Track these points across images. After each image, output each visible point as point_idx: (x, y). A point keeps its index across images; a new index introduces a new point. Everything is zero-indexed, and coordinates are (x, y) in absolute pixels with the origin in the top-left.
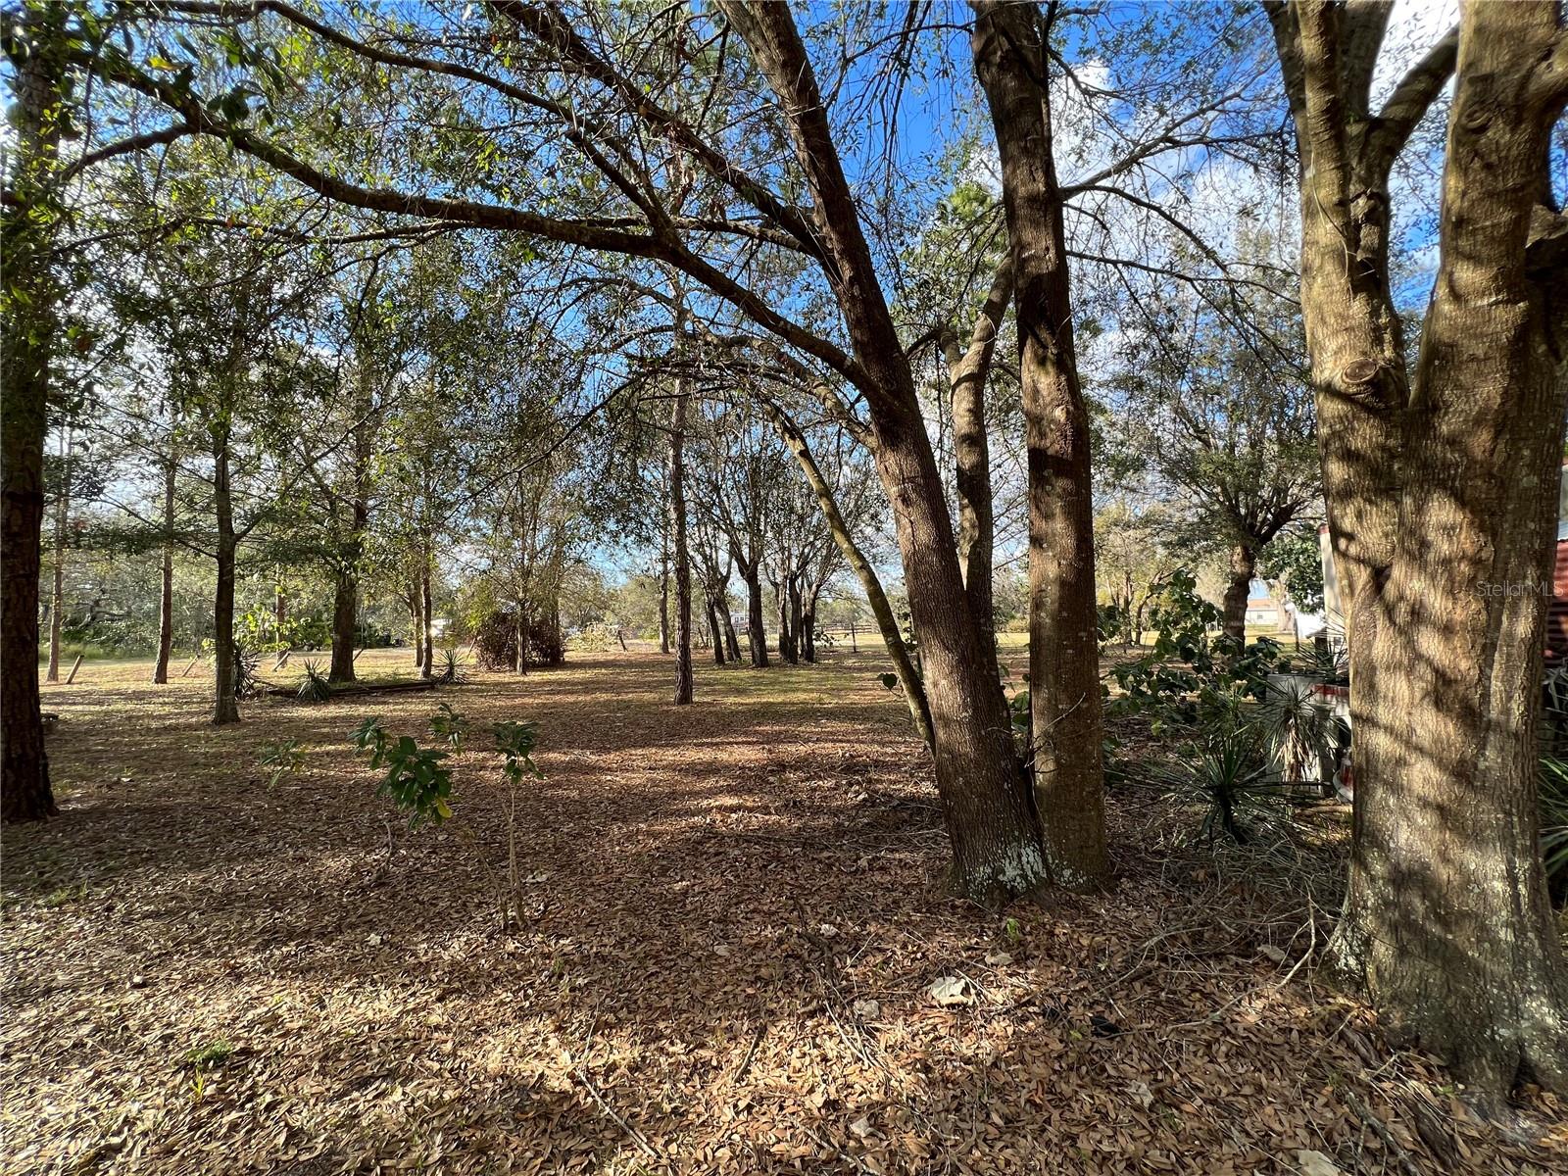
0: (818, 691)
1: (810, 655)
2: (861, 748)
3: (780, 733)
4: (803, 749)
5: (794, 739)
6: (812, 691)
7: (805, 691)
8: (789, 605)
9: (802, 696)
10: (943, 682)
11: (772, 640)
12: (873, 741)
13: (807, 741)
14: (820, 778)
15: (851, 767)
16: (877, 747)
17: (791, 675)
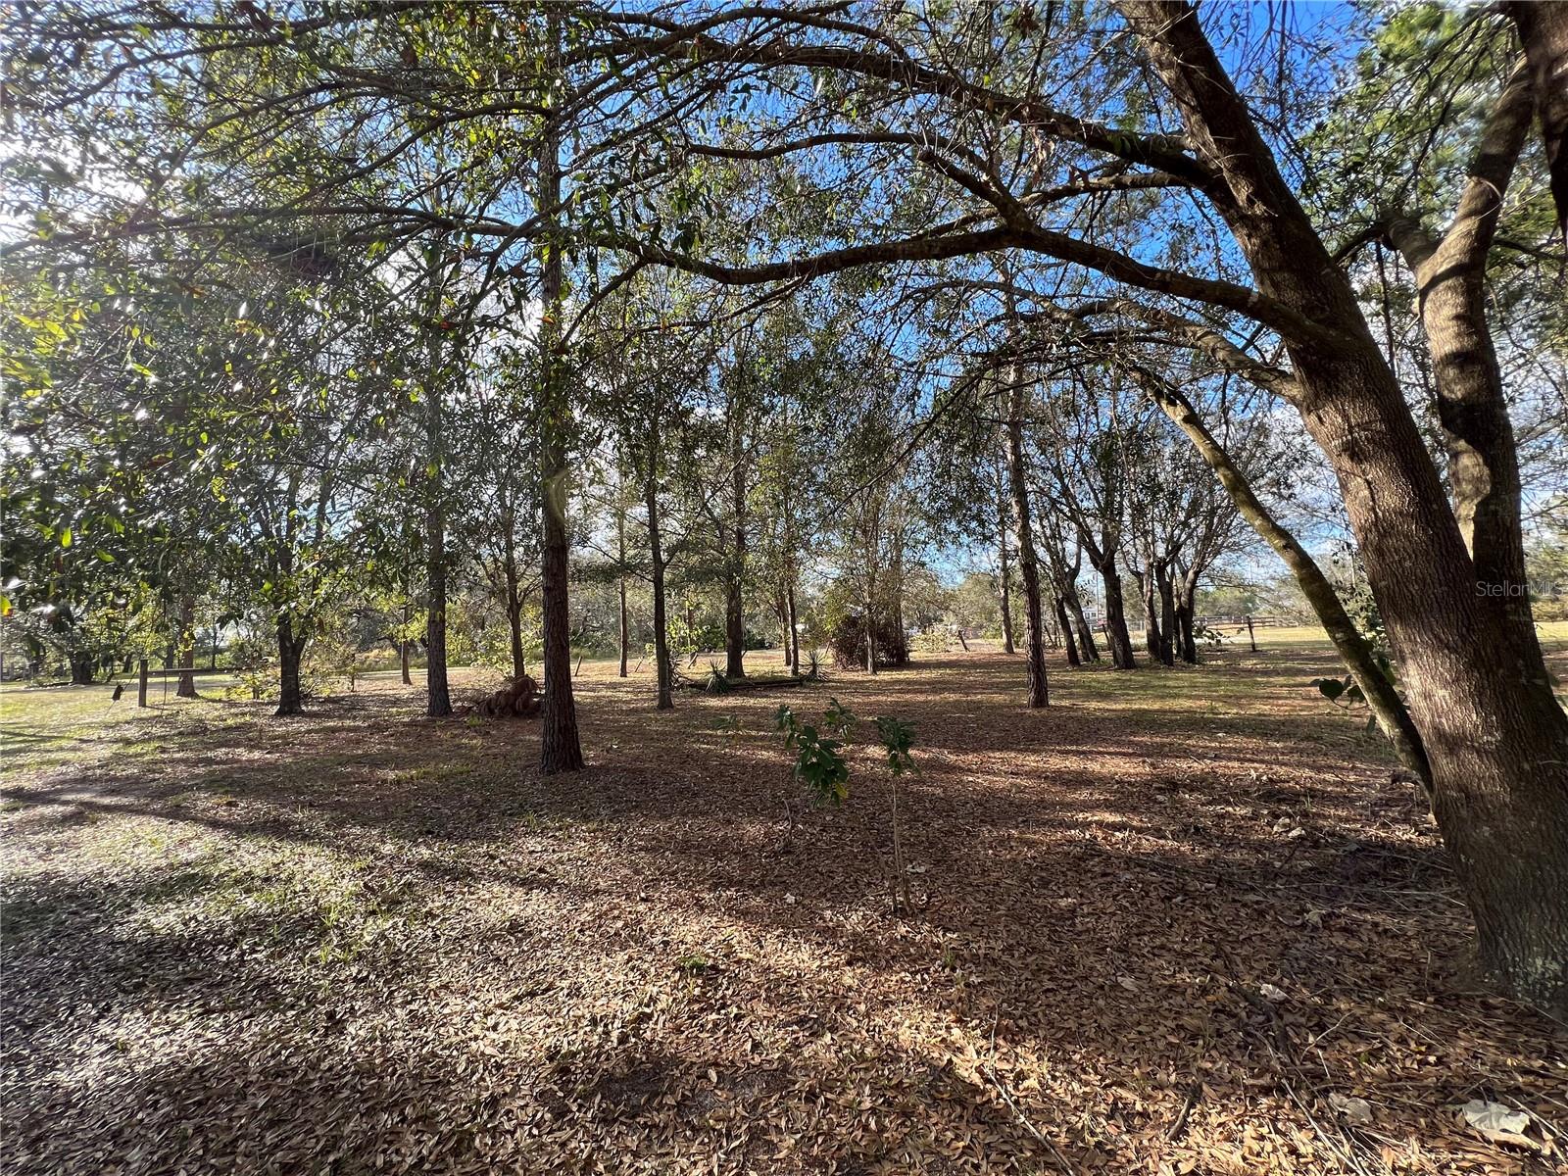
0: (1207, 698)
1: (1190, 654)
2: (1282, 771)
3: (1163, 745)
4: (1198, 767)
5: (1185, 753)
6: (1199, 698)
7: (1189, 697)
8: (1157, 595)
9: (1186, 704)
11: (1138, 637)
12: (1300, 765)
13: (1201, 757)
14: (1228, 803)
15: (1273, 795)
16: (1308, 773)
17: (1167, 679)
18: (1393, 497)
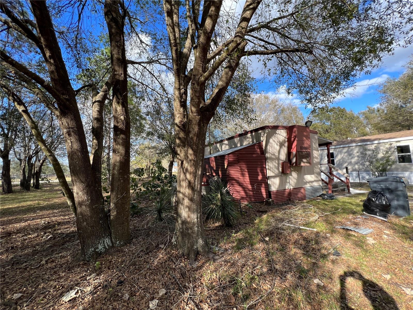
0: (38, 200)
1: (37, 186)
2: (54, 219)
3: (12, 219)
4: (23, 224)
5: (20, 221)
6: (35, 200)
7: (31, 201)
8: (27, 168)
9: (29, 203)
10: (80, 193)
11: (16, 182)
12: (61, 215)
13: (26, 221)
14: (30, 234)
15: (46, 228)
16: (62, 217)
17: (25, 195)
18: (76, 146)
